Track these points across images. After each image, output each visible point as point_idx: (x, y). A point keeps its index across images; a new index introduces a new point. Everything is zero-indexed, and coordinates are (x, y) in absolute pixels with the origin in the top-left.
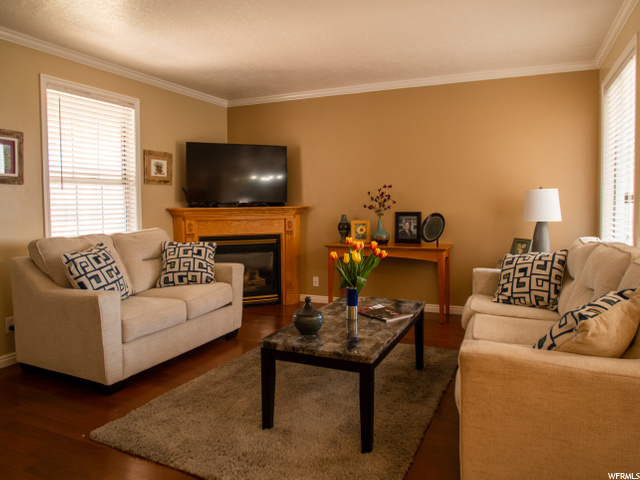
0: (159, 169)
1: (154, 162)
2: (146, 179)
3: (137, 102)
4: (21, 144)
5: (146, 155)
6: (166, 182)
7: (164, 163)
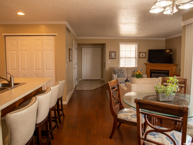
0: (143, 55)
1: (141, 54)
2: (139, 57)
3: (138, 43)
4: (115, 53)
5: (139, 53)
6: (144, 58)
7: (144, 54)
